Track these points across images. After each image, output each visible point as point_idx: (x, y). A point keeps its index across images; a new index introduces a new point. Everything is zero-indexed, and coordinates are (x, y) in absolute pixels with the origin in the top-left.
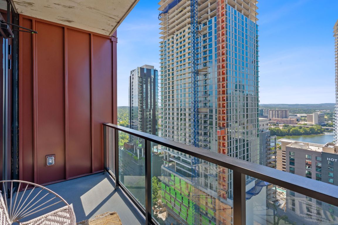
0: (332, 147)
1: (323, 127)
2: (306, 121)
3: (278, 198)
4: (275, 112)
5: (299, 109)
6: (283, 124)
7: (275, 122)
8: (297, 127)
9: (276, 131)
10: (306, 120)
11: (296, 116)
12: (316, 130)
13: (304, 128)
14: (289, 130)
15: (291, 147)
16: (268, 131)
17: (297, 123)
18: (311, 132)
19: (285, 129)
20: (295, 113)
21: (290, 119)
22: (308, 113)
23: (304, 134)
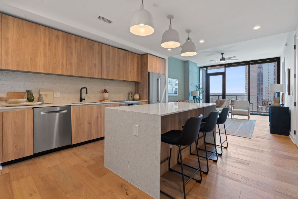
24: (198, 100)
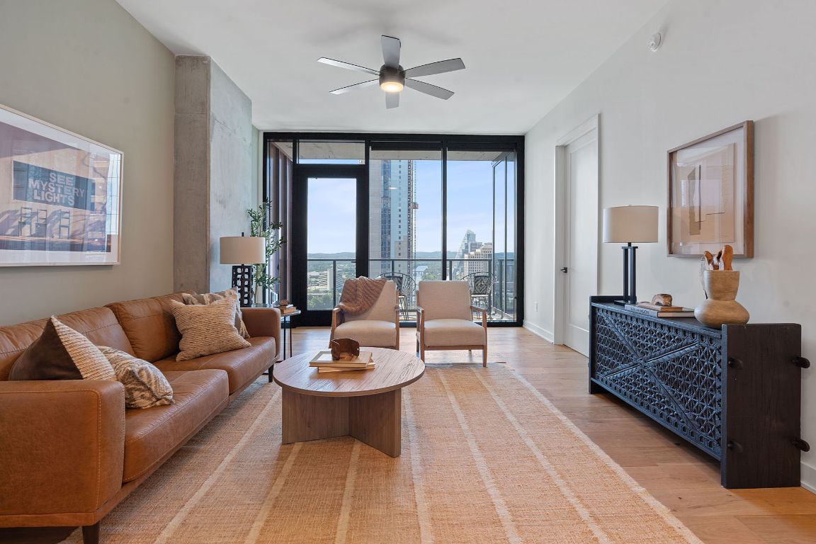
2: (318, 285)
22: (320, 270)
24: (258, 281)
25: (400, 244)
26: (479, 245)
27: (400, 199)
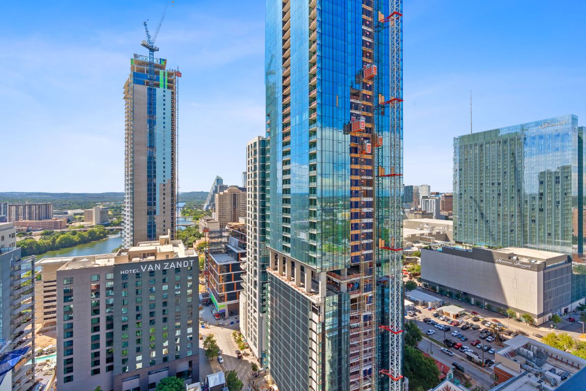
0: (124, 254)
1: (106, 228)
2: (83, 221)
3: (38, 376)
4: (24, 209)
5: (70, 202)
6: (40, 230)
7: (22, 230)
8: (69, 233)
9: (26, 247)
10: (82, 219)
11: (66, 213)
12: (98, 233)
13: (80, 232)
14: (54, 240)
15: (67, 269)
16: (15, 248)
17: (67, 227)
18: (90, 238)
19: (45, 239)
20: (65, 208)
21: (56, 219)
22: (85, 208)
23: (80, 243)
25: (164, 185)
26: (226, 187)
27: (164, 150)
